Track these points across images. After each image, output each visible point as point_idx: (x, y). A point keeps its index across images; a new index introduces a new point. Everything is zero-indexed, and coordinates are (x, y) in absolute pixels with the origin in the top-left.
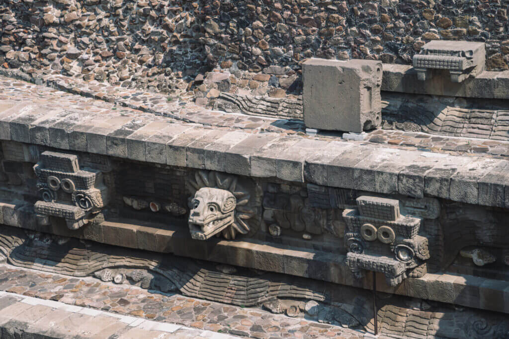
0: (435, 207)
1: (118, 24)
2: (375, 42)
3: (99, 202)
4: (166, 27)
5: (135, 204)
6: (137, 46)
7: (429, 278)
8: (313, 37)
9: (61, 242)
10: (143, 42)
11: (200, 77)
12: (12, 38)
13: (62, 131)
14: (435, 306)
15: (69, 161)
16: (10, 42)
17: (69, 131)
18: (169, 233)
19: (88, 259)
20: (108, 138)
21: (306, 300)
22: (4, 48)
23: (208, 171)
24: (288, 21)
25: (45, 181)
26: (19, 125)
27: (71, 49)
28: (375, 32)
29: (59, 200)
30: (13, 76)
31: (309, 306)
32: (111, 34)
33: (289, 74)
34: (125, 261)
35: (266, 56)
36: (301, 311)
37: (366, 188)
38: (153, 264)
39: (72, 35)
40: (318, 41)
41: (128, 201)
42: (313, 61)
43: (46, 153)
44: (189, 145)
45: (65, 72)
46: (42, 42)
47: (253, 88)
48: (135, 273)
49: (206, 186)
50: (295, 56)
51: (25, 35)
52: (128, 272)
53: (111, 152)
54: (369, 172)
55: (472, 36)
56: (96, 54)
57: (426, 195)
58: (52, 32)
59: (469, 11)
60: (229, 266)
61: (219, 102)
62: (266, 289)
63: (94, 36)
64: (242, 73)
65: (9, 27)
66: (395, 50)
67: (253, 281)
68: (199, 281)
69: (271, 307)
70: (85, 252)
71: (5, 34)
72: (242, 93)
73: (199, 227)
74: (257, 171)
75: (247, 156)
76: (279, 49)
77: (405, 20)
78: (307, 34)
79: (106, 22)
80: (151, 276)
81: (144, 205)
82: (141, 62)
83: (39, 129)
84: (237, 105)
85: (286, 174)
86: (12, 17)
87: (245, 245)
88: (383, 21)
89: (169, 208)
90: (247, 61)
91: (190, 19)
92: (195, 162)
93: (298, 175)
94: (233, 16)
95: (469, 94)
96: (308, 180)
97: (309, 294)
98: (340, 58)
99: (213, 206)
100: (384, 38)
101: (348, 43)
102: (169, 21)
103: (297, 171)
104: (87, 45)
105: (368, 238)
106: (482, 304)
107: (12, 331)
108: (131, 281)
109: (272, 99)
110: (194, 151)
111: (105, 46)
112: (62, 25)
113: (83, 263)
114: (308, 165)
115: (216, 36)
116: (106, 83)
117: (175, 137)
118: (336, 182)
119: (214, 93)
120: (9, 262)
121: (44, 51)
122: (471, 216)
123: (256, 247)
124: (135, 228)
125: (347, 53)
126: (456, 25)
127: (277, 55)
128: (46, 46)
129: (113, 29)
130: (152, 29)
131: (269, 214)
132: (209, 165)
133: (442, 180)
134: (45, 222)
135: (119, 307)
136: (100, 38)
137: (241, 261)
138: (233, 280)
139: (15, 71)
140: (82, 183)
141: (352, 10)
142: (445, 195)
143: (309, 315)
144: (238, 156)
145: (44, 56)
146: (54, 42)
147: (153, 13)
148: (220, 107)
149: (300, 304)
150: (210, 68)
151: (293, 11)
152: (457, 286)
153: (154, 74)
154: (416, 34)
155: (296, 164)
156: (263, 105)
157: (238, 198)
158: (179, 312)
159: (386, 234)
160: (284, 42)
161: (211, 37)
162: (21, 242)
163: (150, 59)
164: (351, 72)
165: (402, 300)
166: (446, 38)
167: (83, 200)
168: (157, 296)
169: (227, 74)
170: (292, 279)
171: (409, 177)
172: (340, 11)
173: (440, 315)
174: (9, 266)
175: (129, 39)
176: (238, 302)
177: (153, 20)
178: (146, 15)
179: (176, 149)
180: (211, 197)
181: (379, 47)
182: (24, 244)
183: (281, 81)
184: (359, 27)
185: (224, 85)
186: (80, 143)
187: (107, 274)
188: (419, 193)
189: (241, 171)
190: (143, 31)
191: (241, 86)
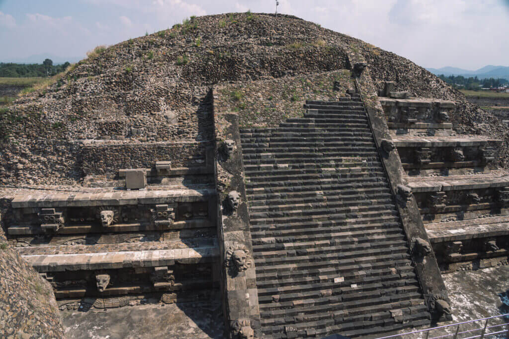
0: (177, 205)
1: (46, 166)
2: (140, 163)
3: (63, 222)
4: (65, 166)
5: (75, 220)
6: (53, 172)
7: (175, 223)
8: (120, 164)
9: (48, 236)
10: (55, 171)
11: (81, 179)
12: (4, 175)
13: (49, 202)
14: (177, 230)
15: (53, 210)
16: (3, 177)
17: (51, 201)
18: (90, 227)
19: (60, 239)
20: (67, 201)
21: (139, 237)
22: (1, 179)
23: (104, 206)
24: (112, 160)
25: (43, 218)
26: (31, 202)
27: (29, 176)
28: (139, 161)
29: (49, 223)
30: (7, 187)
31: (141, 238)
32: (44, 170)
33: (113, 175)
34: (74, 238)
35: (105, 170)
36: (139, 240)
37: (157, 203)
38: (84, 237)
39: (29, 172)
40: (122, 165)
41: (72, 220)
42: (120, 170)
43: (43, 209)
44: (97, 199)
45: (28, 183)
46: (17, 175)
47: (102, 180)
48: (79, 241)
49: (103, 210)
50: (114, 169)
51: (9, 174)
52: (77, 241)
53: (68, 205)
54: (158, 198)
55: (167, 160)
56: (38, 176)
57: (175, 202)
58: (21, 172)
59: (166, 154)
60: (111, 232)
61: (92, 185)
62: (125, 236)
63: (37, 171)
64: (96, 176)
65: (3, 172)
66: (146, 165)
67: (121, 235)
68: (102, 238)
69: (129, 241)
70: (58, 238)
71: (1, 174)
72: (99, 182)
73: (106, 223)
74: (121, 203)
75: (118, 200)
76: (109, 168)
77: (148, 157)
78: (118, 163)
79: (41, 166)
80: (85, 241)
81: (78, 220)
82: (56, 177)
83: (39, 202)
84: (99, 186)
85: (131, 203)
86: (3, 169)
87: (117, 225)
88: (142, 158)
89: (88, 219)
90: (98, 172)
91: (73, 162)
92: (100, 204)
93: (135, 203)
94: (93, 160)
95: (169, 175)
96: (138, 203)
97: (140, 235)
98: (129, 168)
99: (109, 216)
100: (142, 162)
101: (131, 164)
102: (65, 164)
103: (135, 202)
104: (35, 174)
105: (159, 216)
106: (190, 227)
107: (52, 266)
108: (78, 243)
109: (109, 182)
110: (99, 201)
111: (41, 173)
112: (25, 169)
113: (59, 241)
114: (138, 199)
115: (87, 166)
116: (45, 185)
117: (90, 197)
118: (148, 202)
119: (89, 183)
120: (30, 246)
121: (19, 178)
122: (186, 205)
123: (121, 225)
124: (77, 227)
125: (131, 167)
126: (163, 157)
127: (108, 170)
128: (19, 176)
129: (44, 168)
130: (59, 166)
131: (124, 215)
132: (105, 204)
133: (179, 197)
134: (45, 231)
135: (80, 252)
136: (39, 171)
137: (116, 230)
138: (114, 236)
139: (8, 185)
140: (58, 216)
141: (132, 156)
142: (180, 201)
143: (141, 241)
144: (115, 200)
145: (19, 179)
146: (22, 175)
147: (59, 162)
148: (93, 187)
149: (138, 238)
150: (85, 176)
151: (113, 157)
152: (183, 224)
153: (63, 180)
154: (152, 160)
155: (135, 199)
156: (107, 185)
157: (115, 212)
158: (101, 249)
159: (165, 214)
160: (111, 166)
161: (85, 167)
162: (32, 239)
163: (59, 176)
164: (141, 172)
165: (168, 231)
166: (160, 161)
167: (58, 222)
168: (90, 246)
169: (91, 177)
170: (133, 232)
171: (170, 198)
172: (128, 156)
173: (179, 232)
174: (31, 247)
175: (50, 170)
176: (118, 242)
177: (59, 164)
178: (56, 162)
179: (92, 201)
180: (107, 213)
181: (141, 164)
182: (34, 239)
183: (111, 177)
184: (134, 160)
185: (91, 180)
186: (56, 204)
187: (69, 243)
188: (173, 201)
189: (116, 204)
190: (56, 168)
191: (98, 180)
